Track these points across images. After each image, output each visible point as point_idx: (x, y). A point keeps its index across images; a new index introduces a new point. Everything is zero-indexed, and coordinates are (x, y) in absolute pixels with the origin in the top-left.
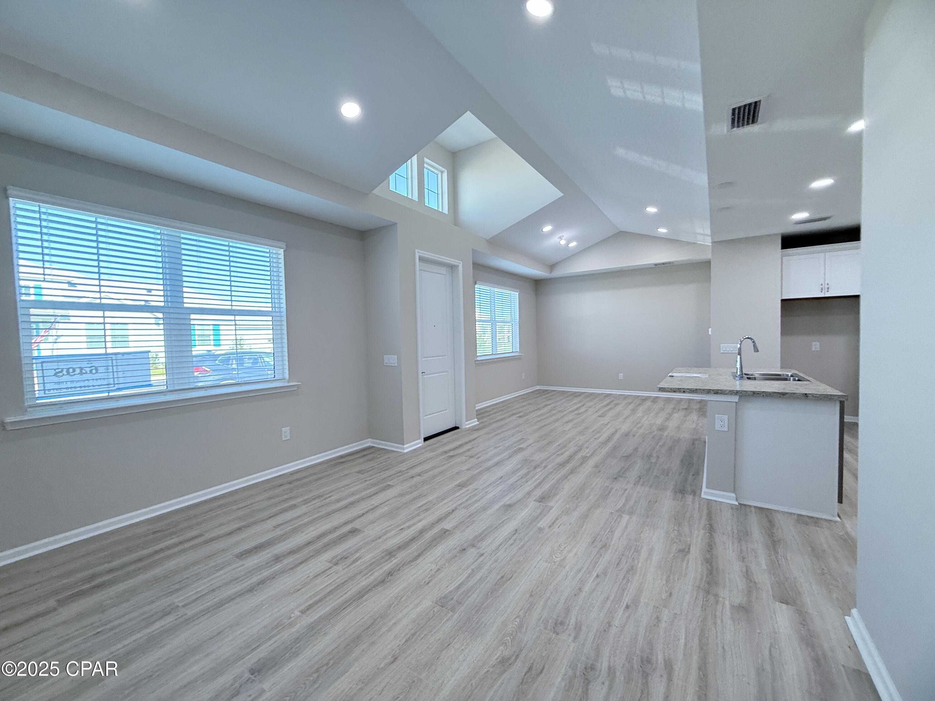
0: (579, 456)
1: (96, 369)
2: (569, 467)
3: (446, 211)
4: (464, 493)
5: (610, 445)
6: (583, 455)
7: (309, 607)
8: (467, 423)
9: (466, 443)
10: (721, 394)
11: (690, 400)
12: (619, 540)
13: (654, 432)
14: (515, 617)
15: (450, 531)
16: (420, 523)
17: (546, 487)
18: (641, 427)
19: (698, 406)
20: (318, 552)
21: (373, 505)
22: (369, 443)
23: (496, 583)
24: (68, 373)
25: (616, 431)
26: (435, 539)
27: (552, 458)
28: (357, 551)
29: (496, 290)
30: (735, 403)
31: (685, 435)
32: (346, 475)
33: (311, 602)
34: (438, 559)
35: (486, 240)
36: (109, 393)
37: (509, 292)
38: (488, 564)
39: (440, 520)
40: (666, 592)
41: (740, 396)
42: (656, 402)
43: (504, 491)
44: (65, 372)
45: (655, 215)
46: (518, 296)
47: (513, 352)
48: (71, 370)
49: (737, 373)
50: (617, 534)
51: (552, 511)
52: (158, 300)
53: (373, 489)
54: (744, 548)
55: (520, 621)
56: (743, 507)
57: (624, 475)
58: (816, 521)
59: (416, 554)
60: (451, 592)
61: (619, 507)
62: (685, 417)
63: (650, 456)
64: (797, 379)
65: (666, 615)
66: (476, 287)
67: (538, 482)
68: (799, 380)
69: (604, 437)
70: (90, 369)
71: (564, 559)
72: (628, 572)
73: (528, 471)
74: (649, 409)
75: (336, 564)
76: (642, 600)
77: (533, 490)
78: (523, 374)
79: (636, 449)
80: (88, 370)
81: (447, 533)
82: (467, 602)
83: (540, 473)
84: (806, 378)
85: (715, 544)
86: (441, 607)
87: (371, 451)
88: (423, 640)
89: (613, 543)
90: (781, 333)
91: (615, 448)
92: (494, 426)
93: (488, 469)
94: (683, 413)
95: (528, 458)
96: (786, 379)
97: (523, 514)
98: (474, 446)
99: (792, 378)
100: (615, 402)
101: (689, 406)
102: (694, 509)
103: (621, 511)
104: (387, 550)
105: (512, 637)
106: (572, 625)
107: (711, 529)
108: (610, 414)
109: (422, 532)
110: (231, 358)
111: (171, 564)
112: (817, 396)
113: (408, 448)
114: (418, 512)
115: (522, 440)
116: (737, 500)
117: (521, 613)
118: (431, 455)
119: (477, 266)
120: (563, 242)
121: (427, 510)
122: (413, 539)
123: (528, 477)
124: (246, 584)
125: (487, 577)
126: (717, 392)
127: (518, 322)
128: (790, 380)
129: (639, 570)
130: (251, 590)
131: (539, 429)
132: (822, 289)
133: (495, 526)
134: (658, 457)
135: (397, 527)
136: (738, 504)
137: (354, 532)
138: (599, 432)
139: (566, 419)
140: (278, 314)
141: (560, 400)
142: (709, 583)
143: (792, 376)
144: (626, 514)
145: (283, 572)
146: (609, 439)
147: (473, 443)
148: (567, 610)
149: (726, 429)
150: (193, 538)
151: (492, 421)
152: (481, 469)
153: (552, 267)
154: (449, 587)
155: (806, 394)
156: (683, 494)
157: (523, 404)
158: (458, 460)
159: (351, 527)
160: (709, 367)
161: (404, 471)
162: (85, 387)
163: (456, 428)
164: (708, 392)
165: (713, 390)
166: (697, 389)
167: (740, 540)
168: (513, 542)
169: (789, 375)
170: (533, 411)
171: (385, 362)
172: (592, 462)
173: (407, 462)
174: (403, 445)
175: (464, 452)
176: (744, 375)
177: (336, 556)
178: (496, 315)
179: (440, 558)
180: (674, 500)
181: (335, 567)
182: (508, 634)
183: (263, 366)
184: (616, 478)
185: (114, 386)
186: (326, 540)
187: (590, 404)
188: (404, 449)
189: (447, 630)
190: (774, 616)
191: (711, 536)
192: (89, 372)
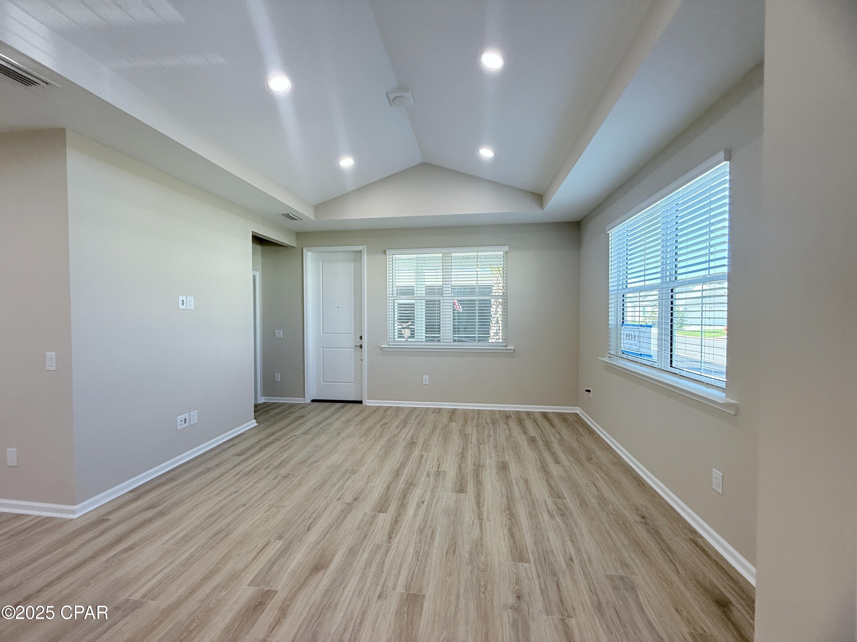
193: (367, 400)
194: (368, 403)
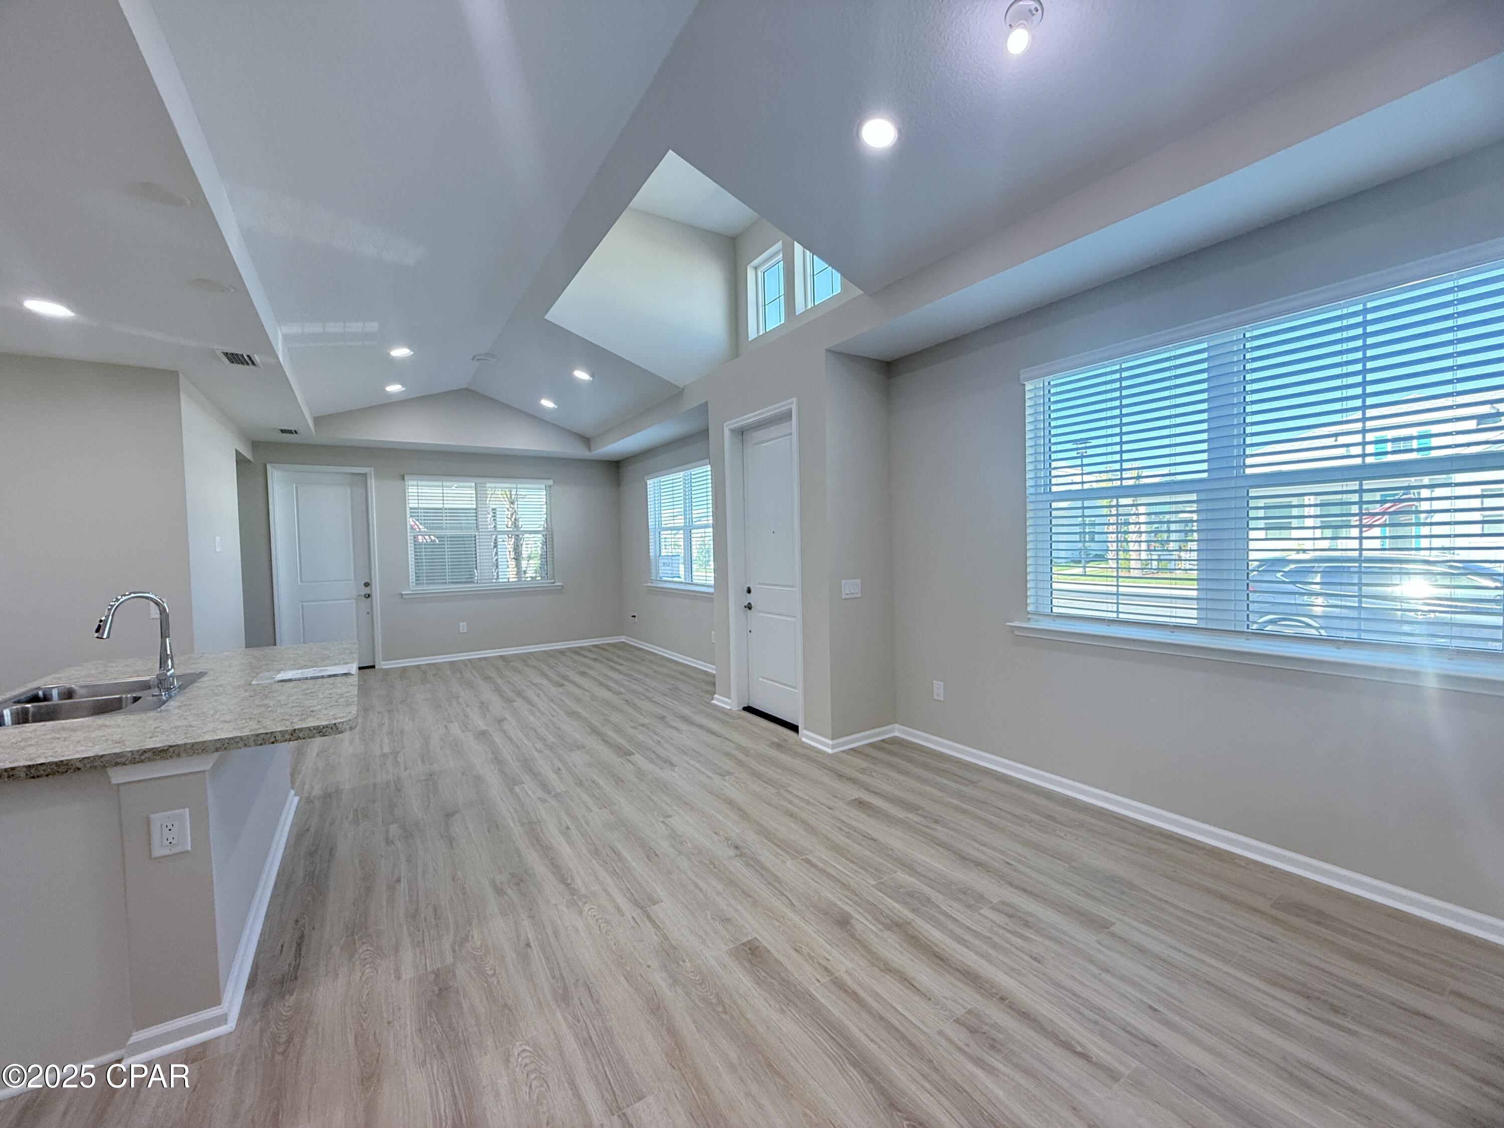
57: (424, 787)
61: (402, 754)
103: (396, 753)
144: (389, 752)
156: (326, 794)
180: (339, 781)
193: (382, 663)
194: (384, 665)
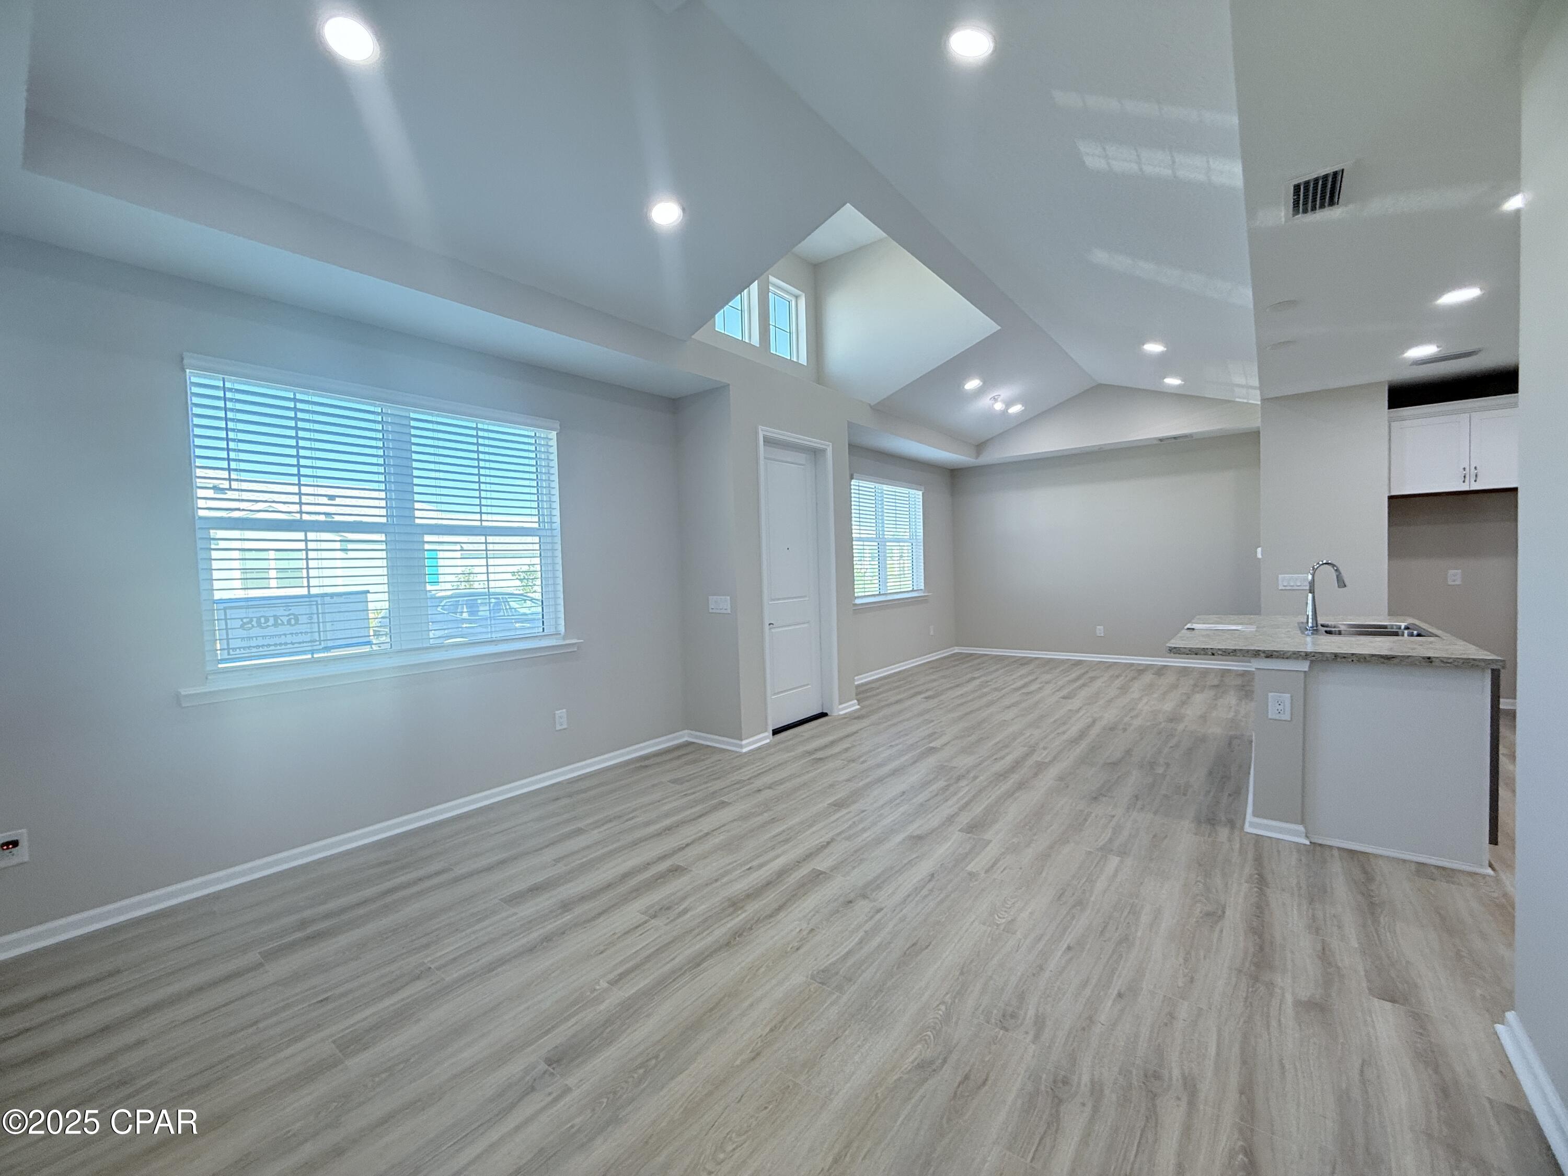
0: (1030, 762)
1: (297, 620)
2: (1015, 778)
3: (803, 360)
4: (844, 816)
5: (1084, 745)
6: (1039, 759)
7: (622, 976)
8: (840, 707)
9: (841, 739)
10: (1277, 657)
11: (1224, 673)
12: (1104, 895)
13: (1160, 723)
14: (938, 1003)
15: (825, 873)
16: (777, 861)
17: (978, 809)
18: (1136, 716)
19: (1239, 682)
20: (626, 899)
21: (701, 831)
22: (685, 736)
23: (905, 953)
24: (259, 624)
25: (1094, 722)
26: (803, 885)
27: (986, 763)
28: (684, 898)
29: (885, 487)
30: (1302, 675)
31: (1215, 730)
32: (653, 786)
33: (620, 970)
34: (810, 915)
35: (871, 407)
36: (313, 654)
37: (906, 490)
38: (891, 925)
39: (809, 856)
40: (1185, 976)
41: (1312, 662)
42: (1163, 674)
43: (909, 814)
44: (254, 623)
45: (1162, 356)
46: (921, 497)
47: (913, 591)
48: (263, 620)
49: (1307, 622)
50: (1100, 885)
51: (988, 848)
52: (378, 515)
53: (698, 809)
54: (1320, 914)
55: (946, 1009)
56: (1318, 848)
57: (1110, 794)
58: (1448, 874)
59: (775, 906)
60: (834, 964)
61: (1101, 843)
62: (1215, 699)
63: (1152, 765)
64: (1415, 632)
65: (1184, 1011)
66: (852, 483)
67: (964, 801)
68: (1419, 635)
69: (1074, 731)
70: (288, 618)
71: (1012, 920)
72: (1120, 943)
73: (945, 783)
74: (1151, 685)
75: (654, 916)
76: (1144, 986)
77: (956, 815)
78: (932, 627)
79: (1128, 752)
80: (285, 619)
81: (821, 876)
82: (861, 979)
83: (967, 788)
84: (1430, 630)
85: (1268, 905)
86: (820, 985)
87: (689, 749)
88: (796, 1031)
89: (1093, 899)
90: (1389, 555)
91: (1093, 749)
92: (886, 711)
93: (880, 780)
94: (1212, 693)
95: (946, 764)
96: (1396, 634)
97: (942, 851)
98: (854, 743)
99: (1406, 632)
100: (1091, 674)
101: (1222, 681)
102: (1232, 849)
103: (1106, 850)
104: (729, 899)
105: (934, 1032)
106: (1031, 1018)
107: (1261, 881)
108: (1084, 693)
109: (782, 873)
110: (460, 603)
111: (412, 910)
112: (1450, 661)
113: (749, 745)
114: (773, 843)
115: (932, 736)
116: (1307, 837)
117: (948, 999)
118: (786, 756)
119: (854, 448)
120: (999, 406)
121: (787, 841)
122: (769, 884)
123: (948, 793)
124: (524, 940)
125: (890, 943)
126: (1270, 655)
127: (922, 540)
128: (1403, 635)
129: (1138, 942)
130: (531, 950)
131: (961, 718)
132: (1465, 477)
133: (897, 869)
134: (1168, 765)
135: (745, 863)
136: (1308, 843)
137: (676, 870)
138: (1064, 724)
139: (1007, 702)
140: (549, 533)
141: (997, 670)
142: (1257, 965)
143: (1407, 628)
144: (1114, 855)
145: (576, 925)
146: (1082, 734)
147: (853, 738)
148: (1021, 997)
149: (1287, 717)
150: (438, 873)
151: (883, 704)
152: (868, 780)
153: (980, 447)
154: (830, 957)
155: (1429, 658)
156: (1214, 825)
157: (933, 677)
158: (831, 765)
159: (671, 864)
160: (1258, 613)
161: (744, 781)
162: (281, 644)
163: (823, 715)
164: (1256, 654)
165: (1264, 652)
166: (1235, 650)
167: (1311, 901)
168: (927, 893)
169: (1403, 627)
170: (951, 688)
171: (711, 606)
172: (1053, 772)
173: (749, 768)
174: (741, 740)
175: (839, 753)
176: (1320, 627)
177: (652, 906)
178: (886, 529)
179: (812, 913)
180: (1196, 834)
181: (653, 921)
182: (929, 1027)
183: (509, 616)
184: (1096, 798)
185: (320, 644)
186: (633, 882)
187: (1048, 677)
188: (741, 746)
189: (832, 1017)
190: (1369, 1019)
191: (1262, 893)
192: (286, 623)
